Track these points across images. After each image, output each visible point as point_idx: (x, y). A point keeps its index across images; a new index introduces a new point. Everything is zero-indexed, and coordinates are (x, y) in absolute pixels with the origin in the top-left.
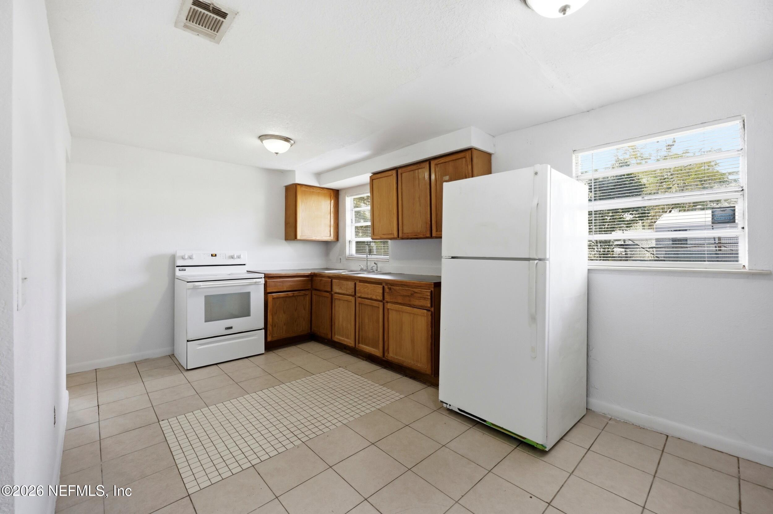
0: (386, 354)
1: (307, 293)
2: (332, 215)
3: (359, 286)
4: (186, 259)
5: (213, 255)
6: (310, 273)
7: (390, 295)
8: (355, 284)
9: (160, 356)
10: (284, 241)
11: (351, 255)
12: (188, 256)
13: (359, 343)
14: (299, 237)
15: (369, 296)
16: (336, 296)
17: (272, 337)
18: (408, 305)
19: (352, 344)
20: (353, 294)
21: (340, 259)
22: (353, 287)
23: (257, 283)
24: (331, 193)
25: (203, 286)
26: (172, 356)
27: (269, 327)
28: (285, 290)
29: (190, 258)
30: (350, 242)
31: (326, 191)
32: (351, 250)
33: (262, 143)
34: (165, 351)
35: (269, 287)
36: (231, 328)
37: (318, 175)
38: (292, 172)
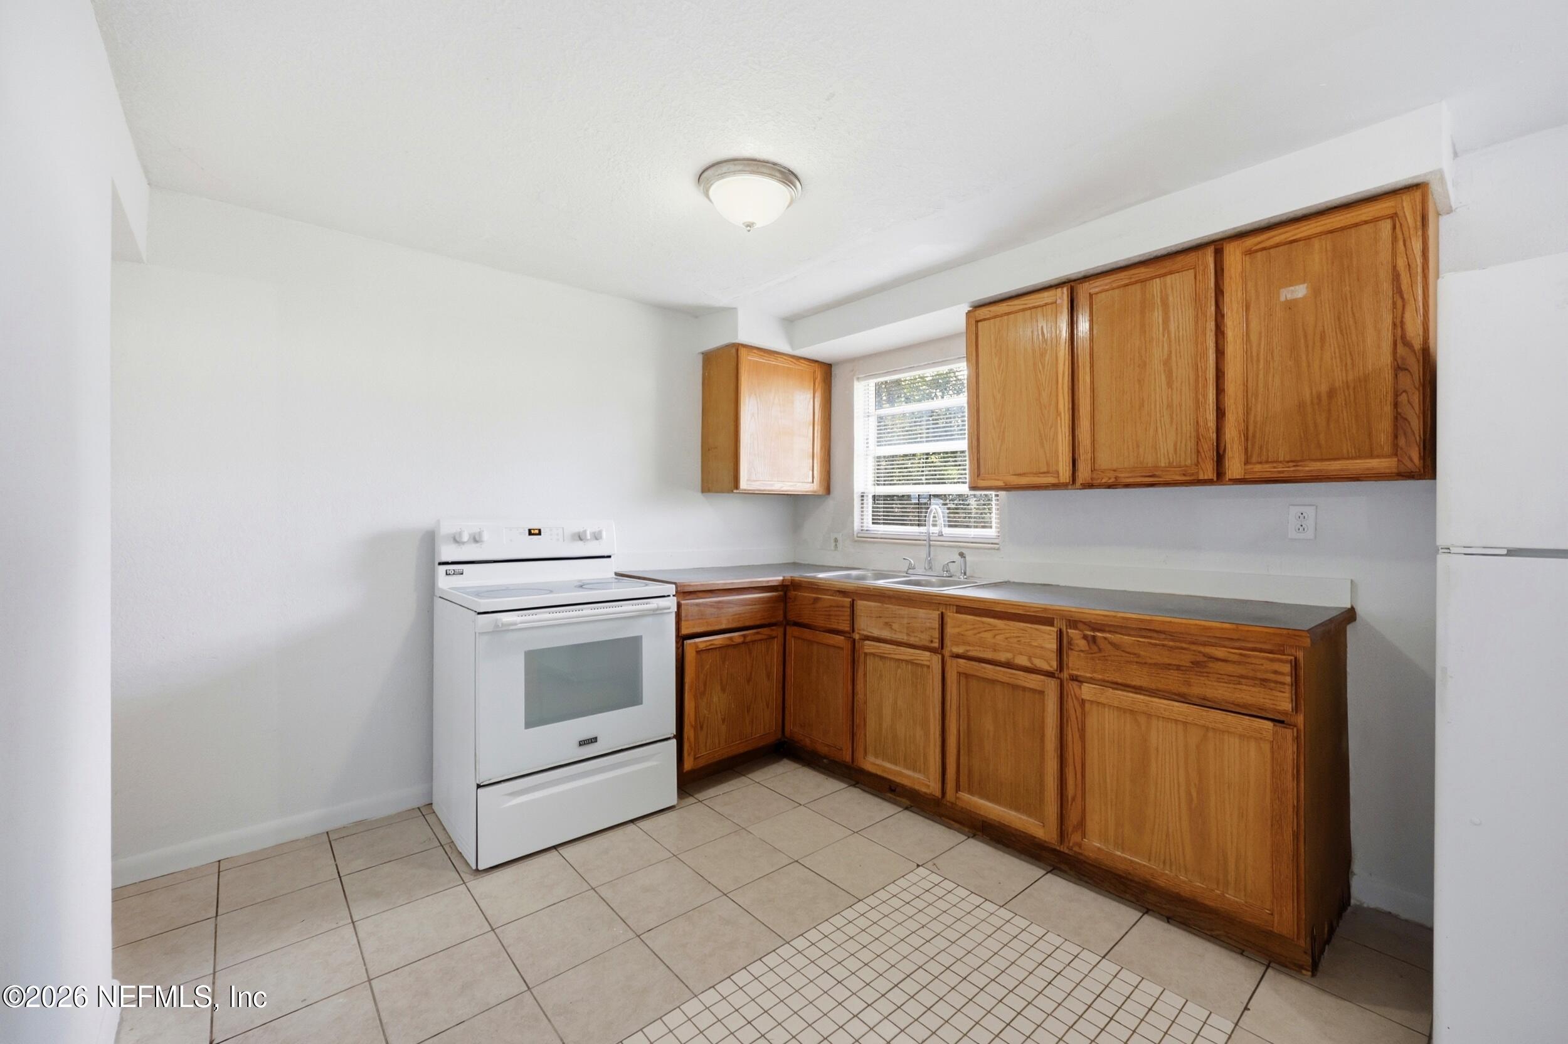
0: (1075, 838)
1: (774, 634)
2: (818, 428)
3: (957, 623)
4: (463, 543)
5: (533, 531)
6: (781, 578)
7: (1093, 659)
8: (942, 616)
9: (391, 811)
10: (700, 494)
11: (867, 530)
12: (470, 535)
13: (958, 788)
14: (744, 484)
15: (1003, 657)
16: (869, 647)
17: (695, 759)
18: (1176, 697)
19: (931, 788)
20: (936, 645)
21: (836, 540)
22: (936, 624)
23: (658, 612)
24: (814, 372)
25: (521, 623)
26: (426, 810)
27: (688, 732)
28: (723, 626)
29: (476, 539)
30: (862, 496)
31: (804, 366)
32: (863, 518)
33: (707, 196)
34: (407, 796)
35: (686, 621)
36: (594, 740)
37: (790, 322)
38: (729, 312)
